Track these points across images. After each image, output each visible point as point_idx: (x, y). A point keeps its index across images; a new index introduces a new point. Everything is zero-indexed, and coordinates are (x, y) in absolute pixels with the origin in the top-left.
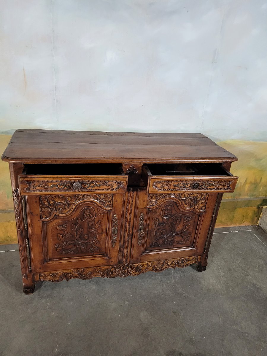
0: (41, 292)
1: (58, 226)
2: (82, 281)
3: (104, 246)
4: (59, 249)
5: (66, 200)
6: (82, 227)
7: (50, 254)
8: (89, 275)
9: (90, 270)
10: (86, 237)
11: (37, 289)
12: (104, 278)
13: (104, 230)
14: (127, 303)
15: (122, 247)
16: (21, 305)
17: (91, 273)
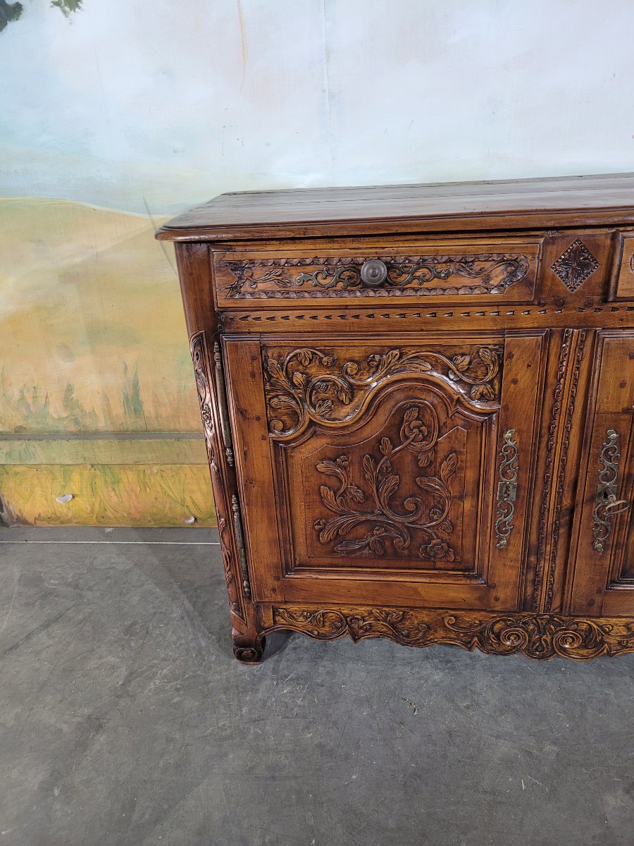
0: (283, 665)
1: (322, 460)
2: (403, 652)
4: (325, 537)
5: (343, 373)
6: (395, 469)
7: (302, 550)
8: (420, 634)
9: (424, 617)
10: (410, 506)
11: (271, 654)
12: (470, 649)
13: (470, 487)
14: (548, 748)
15: (532, 551)
16: (226, 690)
17: (429, 628)
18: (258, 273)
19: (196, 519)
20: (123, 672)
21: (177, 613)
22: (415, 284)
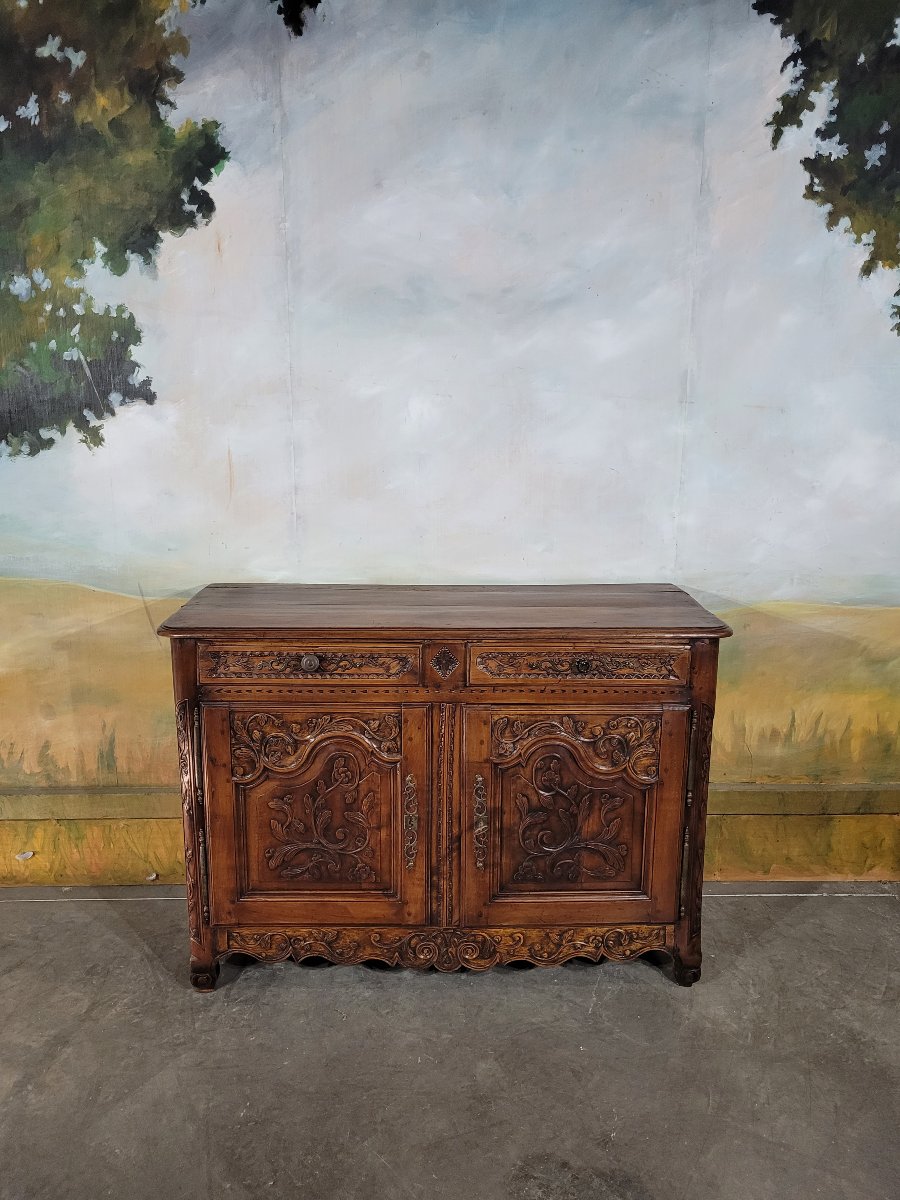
0: (234, 991)
1: (273, 799)
3: (385, 864)
4: (272, 864)
5: (290, 733)
6: (326, 806)
7: (254, 876)
8: (352, 952)
9: (355, 935)
10: (339, 835)
13: (384, 819)
14: (445, 1036)
15: (433, 871)
16: (182, 1012)
17: (359, 946)
18: (231, 660)
19: (157, 875)
20: (86, 1004)
21: (137, 956)
22: (339, 671)
